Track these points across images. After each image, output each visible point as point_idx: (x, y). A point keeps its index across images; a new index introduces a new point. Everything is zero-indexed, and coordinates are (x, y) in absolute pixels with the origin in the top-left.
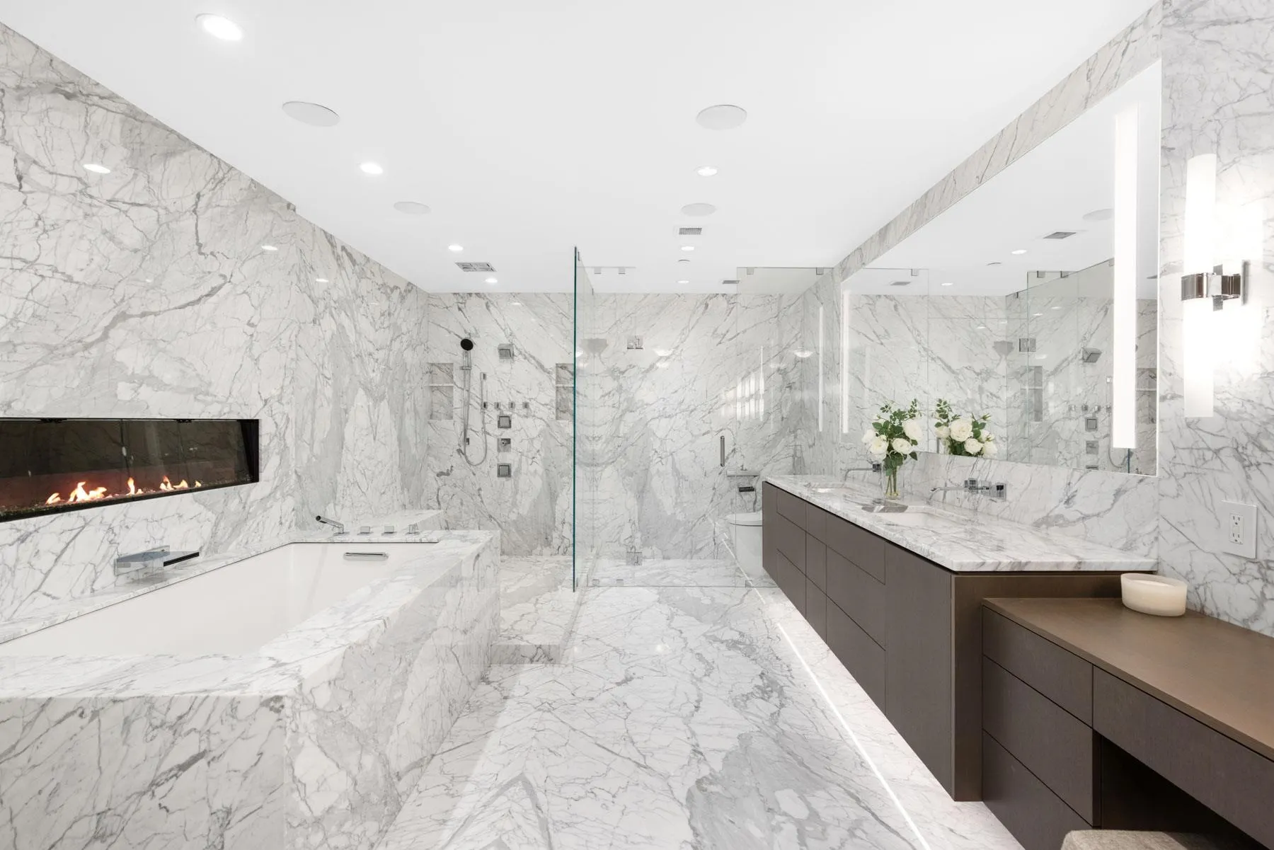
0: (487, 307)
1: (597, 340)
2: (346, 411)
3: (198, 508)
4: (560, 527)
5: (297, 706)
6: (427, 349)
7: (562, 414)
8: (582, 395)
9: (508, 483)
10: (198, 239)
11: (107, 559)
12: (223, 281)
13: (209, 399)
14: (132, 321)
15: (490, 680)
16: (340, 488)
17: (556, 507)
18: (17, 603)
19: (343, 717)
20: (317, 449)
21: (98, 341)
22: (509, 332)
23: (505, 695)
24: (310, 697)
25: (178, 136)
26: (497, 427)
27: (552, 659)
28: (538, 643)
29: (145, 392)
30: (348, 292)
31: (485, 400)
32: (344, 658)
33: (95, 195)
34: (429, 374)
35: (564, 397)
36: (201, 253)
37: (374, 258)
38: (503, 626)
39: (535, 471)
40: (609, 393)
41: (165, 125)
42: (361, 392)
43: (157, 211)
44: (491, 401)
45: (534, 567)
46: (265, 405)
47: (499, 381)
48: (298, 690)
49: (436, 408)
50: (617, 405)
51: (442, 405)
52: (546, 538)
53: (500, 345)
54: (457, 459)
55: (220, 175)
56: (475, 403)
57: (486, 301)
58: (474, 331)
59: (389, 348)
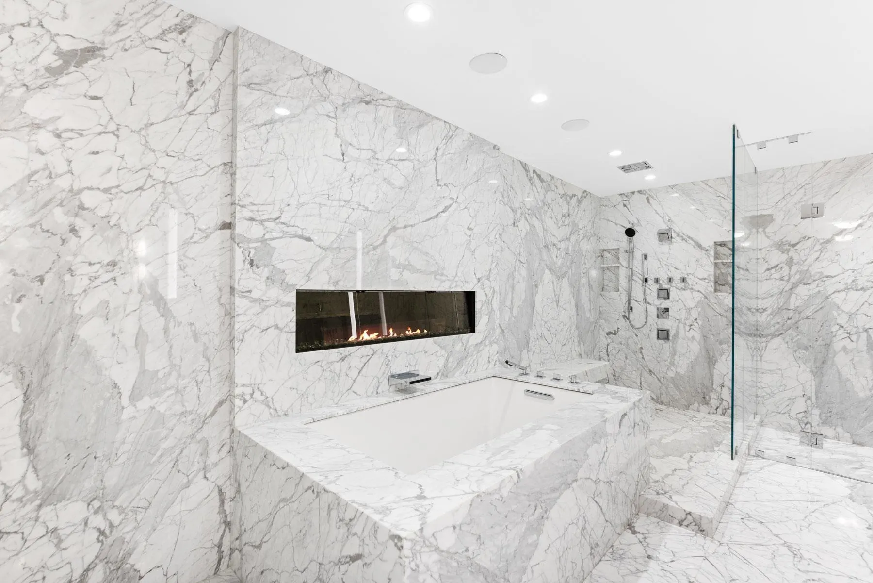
0: (648, 200)
1: (762, 216)
2: (536, 286)
3: (437, 348)
4: (719, 389)
5: (418, 547)
6: (599, 239)
7: (721, 287)
8: (743, 269)
9: (667, 346)
10: (437, 177)
11: (385, 375)
12: (452, 202)
13: (443, 278)
14: (399, 232)
15: (637, 529)
16: (532, 339)
17: (715, 371)
18: (340, 396)
19: (468, 558)
20: (515, 311)
21: (381, 244)
22: (667, 218)
23: (649, 553)
24: (432, 540)
25: (426, 114)
26: (656, 298)
27: (704, 531)
28: (688, 510)
29: (406, 274)
30: (537, 201)
31: (646, 276)
32: (471, 505)
33: (380, 158)
34: (601, 257)
35: (723, 272)
36: (438, 185)
37: (556, 176)
38: (654, 477)
39: (693, 337)
40: (777, 266)
41: (417, 109)
42: (547, 271)
43: (413, 162)
44: (651, 277)
45: (690, 422)
46: (479, 282)
47: (659, 260)
48: (418, 533)
49: (606, 282)
50: (786, 278)
51: (611, 281)
52: (704, 398)
53: (659, 230)
54: (623, 323)
55: (450, 134)
56: (638, 279)
57: (646, 196)
58: (636, 221)
59: (569, 239)
